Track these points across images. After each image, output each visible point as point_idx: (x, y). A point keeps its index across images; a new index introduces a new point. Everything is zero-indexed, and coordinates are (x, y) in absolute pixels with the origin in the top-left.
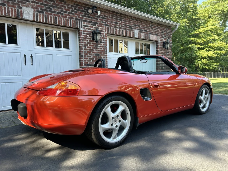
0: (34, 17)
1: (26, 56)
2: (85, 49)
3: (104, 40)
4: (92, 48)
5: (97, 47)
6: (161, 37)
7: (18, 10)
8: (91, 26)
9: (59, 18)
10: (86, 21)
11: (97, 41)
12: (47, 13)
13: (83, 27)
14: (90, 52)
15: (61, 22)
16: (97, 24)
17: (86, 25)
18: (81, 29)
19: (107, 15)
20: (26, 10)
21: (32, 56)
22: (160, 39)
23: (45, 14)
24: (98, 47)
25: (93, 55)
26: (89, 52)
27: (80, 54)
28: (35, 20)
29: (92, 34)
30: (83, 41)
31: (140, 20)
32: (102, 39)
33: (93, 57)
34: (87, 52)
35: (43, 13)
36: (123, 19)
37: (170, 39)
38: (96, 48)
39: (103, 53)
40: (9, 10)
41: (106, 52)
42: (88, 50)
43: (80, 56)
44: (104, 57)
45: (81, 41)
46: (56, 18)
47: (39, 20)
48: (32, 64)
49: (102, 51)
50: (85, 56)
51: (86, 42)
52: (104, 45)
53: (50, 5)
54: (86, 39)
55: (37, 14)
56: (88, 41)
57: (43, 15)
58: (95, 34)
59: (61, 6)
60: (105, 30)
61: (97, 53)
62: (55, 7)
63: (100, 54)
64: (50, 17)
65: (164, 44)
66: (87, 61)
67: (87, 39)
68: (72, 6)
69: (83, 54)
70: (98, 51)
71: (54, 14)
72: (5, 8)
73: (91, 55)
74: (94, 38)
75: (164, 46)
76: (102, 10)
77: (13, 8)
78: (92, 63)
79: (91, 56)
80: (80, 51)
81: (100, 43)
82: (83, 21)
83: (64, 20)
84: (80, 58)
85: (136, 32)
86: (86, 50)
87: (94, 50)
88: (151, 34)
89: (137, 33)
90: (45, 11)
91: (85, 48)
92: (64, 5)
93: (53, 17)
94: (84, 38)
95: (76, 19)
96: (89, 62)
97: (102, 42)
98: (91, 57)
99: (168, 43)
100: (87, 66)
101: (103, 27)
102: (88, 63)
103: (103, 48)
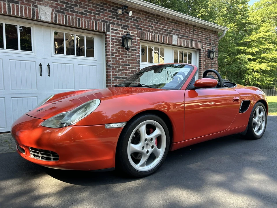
0: (52, 17)
1: (42, 65)
2: (112, 58)
3: (136, 47)
4: (122, 57)
5: (128, 56)
6: (205, 45)
7: (33, 10)
8: (120, 29)
9: (82, 20)
10: (114, 24)
11: (128, 49)
12: (68, 13)
13: (111, 31)
14: (119, 62)
15: (85, 25)
16: (127, 27)
17: (114, 28)
18: (108, 33)
19: (140, 16)
20: (43, 9)
21: (49, 66)
22: (204, 47)
23: (65, 15)
27: (107, 64)
28: (54, 22)
29: (122, 40)
30: (111, 48)
31: (180, 23)
32: (134, 46)
33: (122, 68)
34: (116, 62)
35: (63, 13)
36: (159, 21)
37: (216, 47)
38: (126, 57)
39: (134, 63)
40: (22, 9)
41: (138, 62)
42: (116, 59)
43: (107, 66)
44: (135, 68)
45: (108, 48)
46: (79, 19)
47: (58, 22)
48: (49, 75)
49: (134, 60)
50: (112, 67)
51: (115, 49)
52: (136, 53)
53: (72, 3)
54: (114, 46)
55: (56, 15)
56: (117, 48)
57: (63, 16)
58: (125, 40)
59: (84, 5)
60: (137, 35)
61: (127, 63)
62: (77, 6)
63: (131, 64)
64: (71, 18)
65: (209, 53)
66: (116, 73)
67: (115, 45)
68: (97, 5)
69: (110, 64)
70: (128, 60)
71: (77, 15)
72: (17, 6)
73: (121, 65)
74: (124, 45)
75: (209, 56)
76: (135, 11)
77: (27, 7)
79: (120, 66)
80: (107, 61)
81: (132, 50)
82: (111, 24)
83: (88, 21)
84: (107, 69)
85: (175, 37)
86: (114, 59)
87: (124, 59)
88: (193, 40)
89: (176, 39)
90: (65, 11)
91: (113, 56)
92: (88, 4)
93: (76, 19)
94: (112, 44)
95: (102, 21)
99: (214, 52)
100: (115, 78)
101: (135, 31)
102: (116, 75)
103: (134, 57)
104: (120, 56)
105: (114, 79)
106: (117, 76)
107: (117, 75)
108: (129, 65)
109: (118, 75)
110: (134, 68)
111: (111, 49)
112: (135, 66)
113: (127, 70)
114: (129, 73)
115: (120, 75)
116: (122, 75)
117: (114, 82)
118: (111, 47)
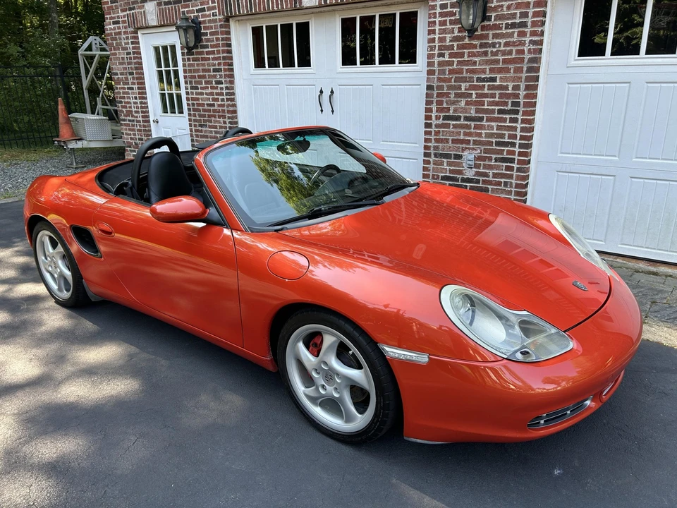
2: (440, 64)
3: (525, 15)
4: (469, 56)
5: (489, 50)
14: (460, 71)
21: (333, 92)
24: (494, 47)
25: (468, 82)
26: (457, 73)
27: (429, 82)
28: (323, 3)
30: (437, 36)
32: (518, 12)
33: (468, 90)
34: (449, 74)
38: (485, 54)
39: (512, 71)
42: (451, 63)
43: (428, 88)
44: (516, 88)
45: (432, 36)
48: (332, 111)
49: (513, 61)
50: (437, 88)
51: (448, 37)
52: (522, 34)
54: (449, 26)
56: (456, 31)
61: (485, 73)
63: (499, 76)
66: (447, 104)
67: (451, 24)
69: (433, 80)
70: (491, 64)
73: (464, 80)
78: (464, 109)
79: (463, 85)
80: (428, 72)
81: (506, 28)
84: (427, 95)
86: (444, 66)
87: (475, 63)
91: (441, 59)
94: (443, 23)
96: (452, 108)
97: (513, 26)
98: (463, 90)
100: (443, 119)
102: (448, 109)
103: (514, 49)
104: (462, 55)
105: (441, 121)
106: (451, 113)
107: (451, 111)
108: (494, 80)
109: (455, 111)
110: (511, 85)
111: (437, 39)
112: (513, 81)
113: (486, 96)
114: (490, 103)
115: (460, 110)
116: (464, 110)
117: (441, 130)
118: (437, 31)
